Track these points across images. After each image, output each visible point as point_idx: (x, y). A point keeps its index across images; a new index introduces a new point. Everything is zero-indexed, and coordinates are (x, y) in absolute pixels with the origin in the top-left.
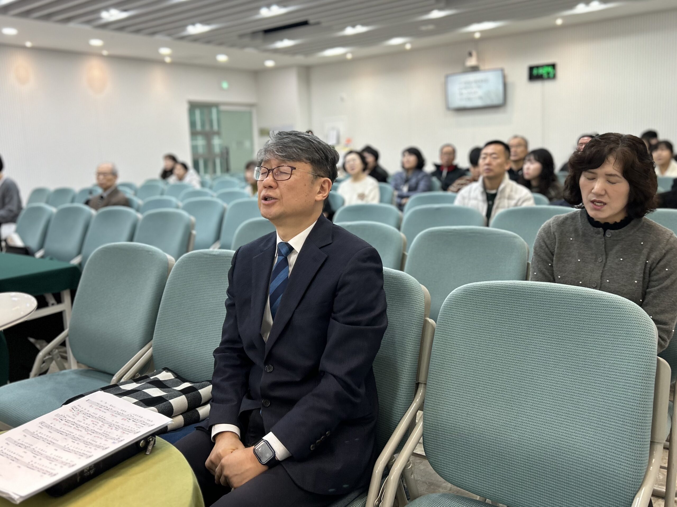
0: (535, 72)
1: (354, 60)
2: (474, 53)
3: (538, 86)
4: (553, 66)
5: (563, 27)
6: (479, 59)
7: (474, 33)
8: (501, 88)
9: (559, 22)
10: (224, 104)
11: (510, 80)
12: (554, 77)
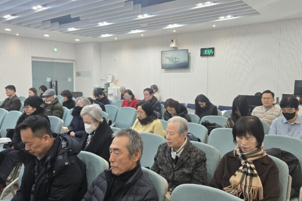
2: (174, 40)
3: (205, 59)
4: (213, 49)
6: (177, 43)
8: (187, 59)
9: (214, 26)
10: (55, 59)
11: (192, 55)
12: (213, 55)
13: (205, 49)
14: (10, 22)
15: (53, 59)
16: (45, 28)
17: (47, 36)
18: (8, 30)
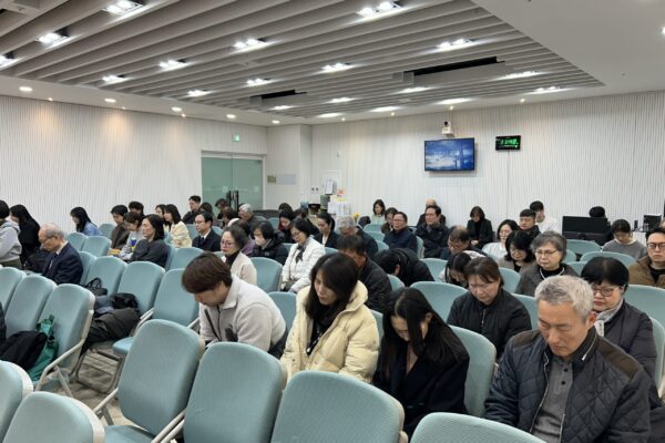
0: (501, 142)
1: (347, 122)
2: (449, 123)
3: (504, 155)
4: (518, 138)
5: (525, 105)
7: (449, 106)
9: (523, 100)
10: (236, 154)
12: (519, 148)
13: (504, 138)
15: (231, 154)
17: (231, 116)
18: (176, 109)
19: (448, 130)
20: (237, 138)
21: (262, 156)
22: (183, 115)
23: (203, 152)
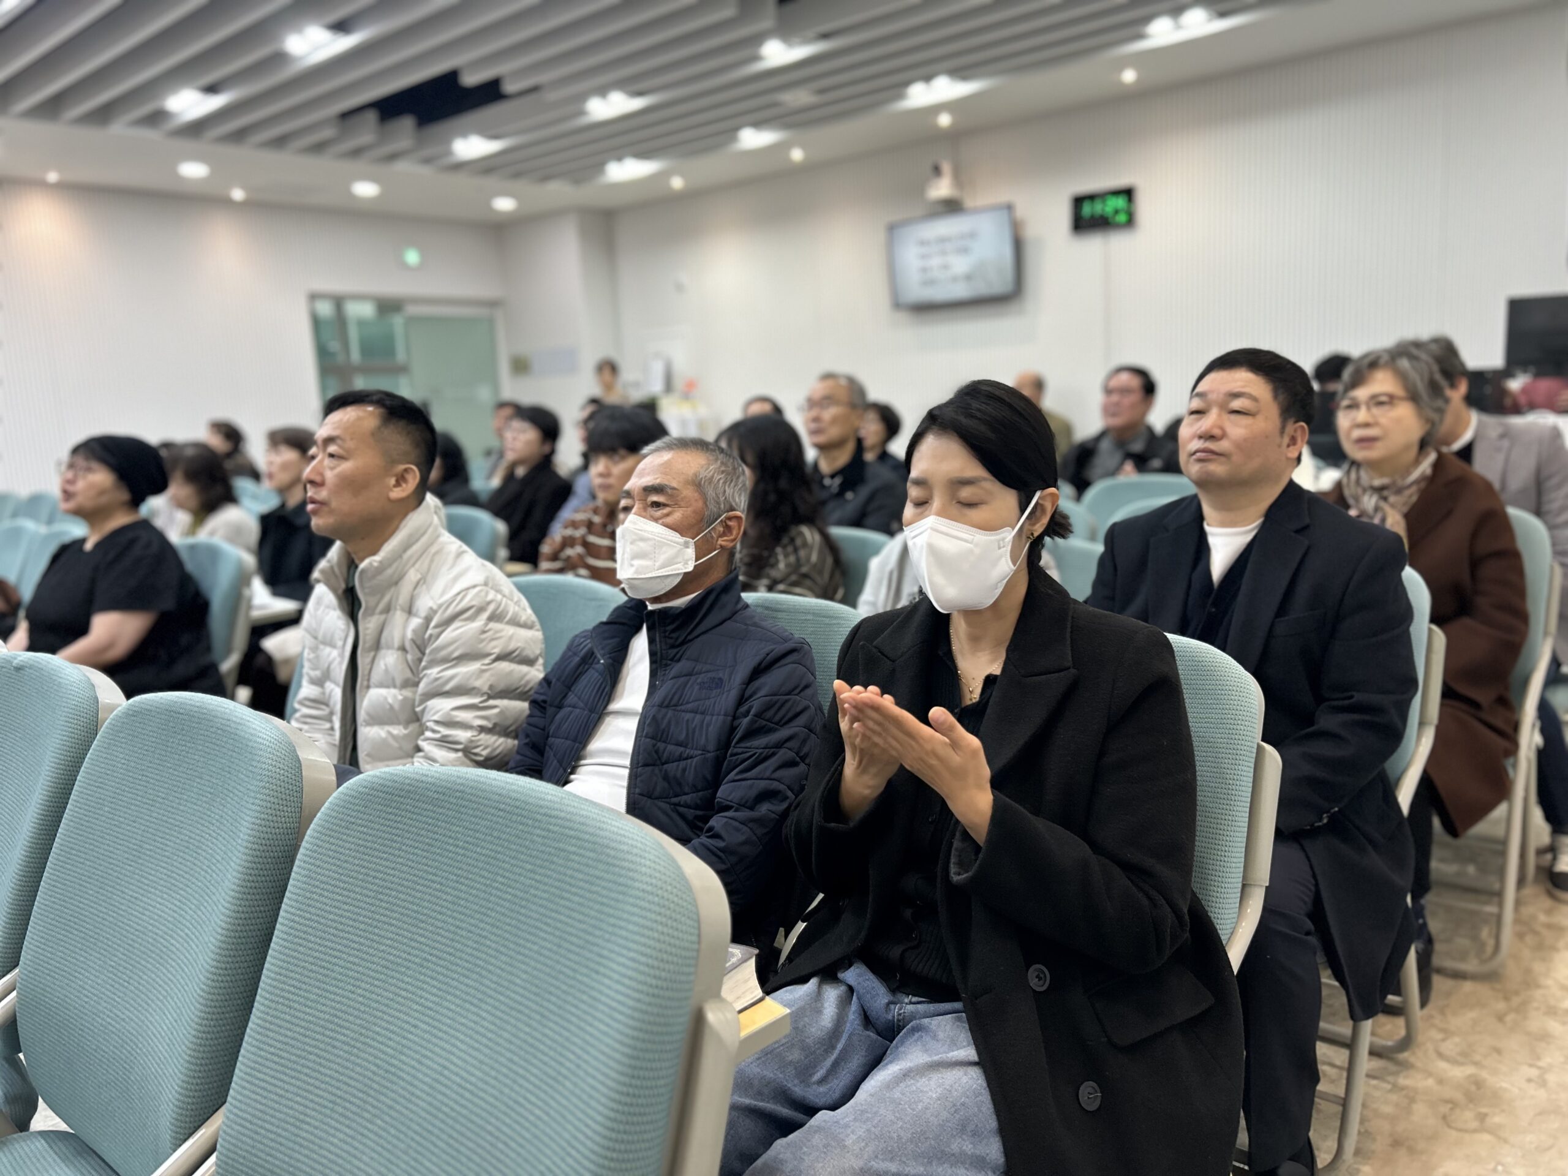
0: (1087, 210)
2: (945, 167)
3: (1094, 245)
4: (1129, 192)
6: (957, 180)
8: (1007, 251)
9: (1129, 76)
11: (1030, 232)
12: (1130, 222)
13: (1092, 197)
14: (197, 128)
16: (356, 153)
17: (365, 189)
18: (193, 170)
19: (942, 189)
20: (412, 257)
21: (493, 304)
22: (238, 194)
23: (313, 297)
